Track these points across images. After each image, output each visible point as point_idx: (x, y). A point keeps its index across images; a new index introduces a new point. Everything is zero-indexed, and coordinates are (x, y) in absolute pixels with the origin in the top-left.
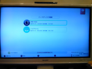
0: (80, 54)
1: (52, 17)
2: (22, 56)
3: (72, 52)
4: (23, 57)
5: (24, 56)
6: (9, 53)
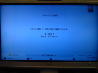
0: (88, 57)
1: (57, 16)
3: (79, 56)
6: (10, 55)
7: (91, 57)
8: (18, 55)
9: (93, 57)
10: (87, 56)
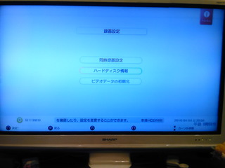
0: (195, 124)
2: (50, 128)
3: (176, 120)
4: (53, 130)
5: (55, 128)
6: (19, 120)
7: (202, 123)
8: (40, 120)
9: (206, 124)
10: (194, 121)
